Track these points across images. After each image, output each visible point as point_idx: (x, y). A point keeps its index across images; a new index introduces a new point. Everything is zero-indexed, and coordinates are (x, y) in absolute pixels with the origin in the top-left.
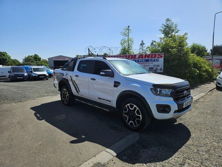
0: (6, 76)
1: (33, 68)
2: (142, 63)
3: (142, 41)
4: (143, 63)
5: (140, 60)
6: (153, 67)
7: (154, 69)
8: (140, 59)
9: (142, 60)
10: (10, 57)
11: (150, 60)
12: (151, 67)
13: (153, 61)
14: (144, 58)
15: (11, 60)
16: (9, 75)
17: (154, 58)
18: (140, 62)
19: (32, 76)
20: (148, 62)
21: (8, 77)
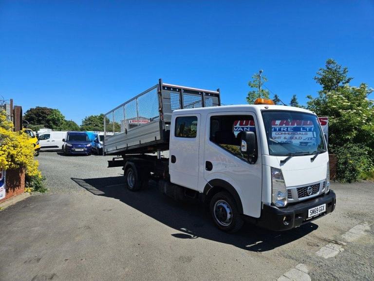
0: (58, 147)
1: (99, 135)
2: (287, 132)
3: (276, 96)
4: (288, 134)
5: (284, 128)
6: (308, 141)
7: (309, 144)
8: (284, 126)
9: (287, 128)
10: (64, 117)
11: (301, 129)
12: (304, 141)
13: (308, 130)
14: (291, 125)
15: (65, 121)
16: (63, 146)
17: (309, 125)
18: (284, 131)
19: (98, 148)
20: (299, 132)
21: (60, 148)
